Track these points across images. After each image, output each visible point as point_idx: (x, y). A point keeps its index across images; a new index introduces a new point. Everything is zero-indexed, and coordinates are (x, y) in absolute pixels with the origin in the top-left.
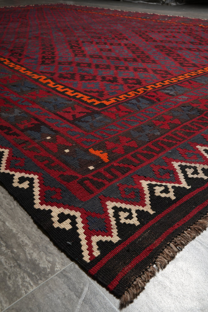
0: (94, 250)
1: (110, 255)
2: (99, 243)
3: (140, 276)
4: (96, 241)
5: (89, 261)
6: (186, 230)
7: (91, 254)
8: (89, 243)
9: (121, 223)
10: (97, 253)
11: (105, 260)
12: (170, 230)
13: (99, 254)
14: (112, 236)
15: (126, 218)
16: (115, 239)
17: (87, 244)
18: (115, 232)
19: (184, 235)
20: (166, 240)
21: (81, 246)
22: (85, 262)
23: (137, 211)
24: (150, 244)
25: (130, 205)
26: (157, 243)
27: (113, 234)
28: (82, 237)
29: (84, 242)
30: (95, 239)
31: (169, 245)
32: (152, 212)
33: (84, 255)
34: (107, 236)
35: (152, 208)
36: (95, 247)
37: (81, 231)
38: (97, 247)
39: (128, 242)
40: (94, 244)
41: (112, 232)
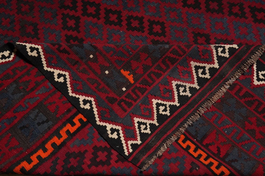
0: (130, 149)
1: (137, 151)
2: (132, 145)
3: (150, 160)
4: (130, 144)
5: (127, 155)
6: (173, 136)
7: (128, 151)
8: (127, 146)
9: (141, 133)
10: (131, 151)
11: (135, 154)
12: (165, 136)
13: (132, 151)
14: (137, 141)
15: (144, 129)
16: (139, 142)
17: (126, 146)
18: (139, 138)
19: (172, 139)
20: (163, 142)
21: (123, 147)
22: (126, 155)
23: (150, 124)
24: (155, 145)
25: (146, 120)
26: (158, 144)
27: (138, 139)
28: (123, 142)
29: (124, 145)
30: (130, 143)
31: (164, 145)
32: (157, 124)
33: (125, 152)
34: (135, 141)
35: (158, 122)
36: (130, 147)
37: (122, 139)
38: (131, 147)
39: (145, 144)
40: (129, 145)
41: (137, 138)
